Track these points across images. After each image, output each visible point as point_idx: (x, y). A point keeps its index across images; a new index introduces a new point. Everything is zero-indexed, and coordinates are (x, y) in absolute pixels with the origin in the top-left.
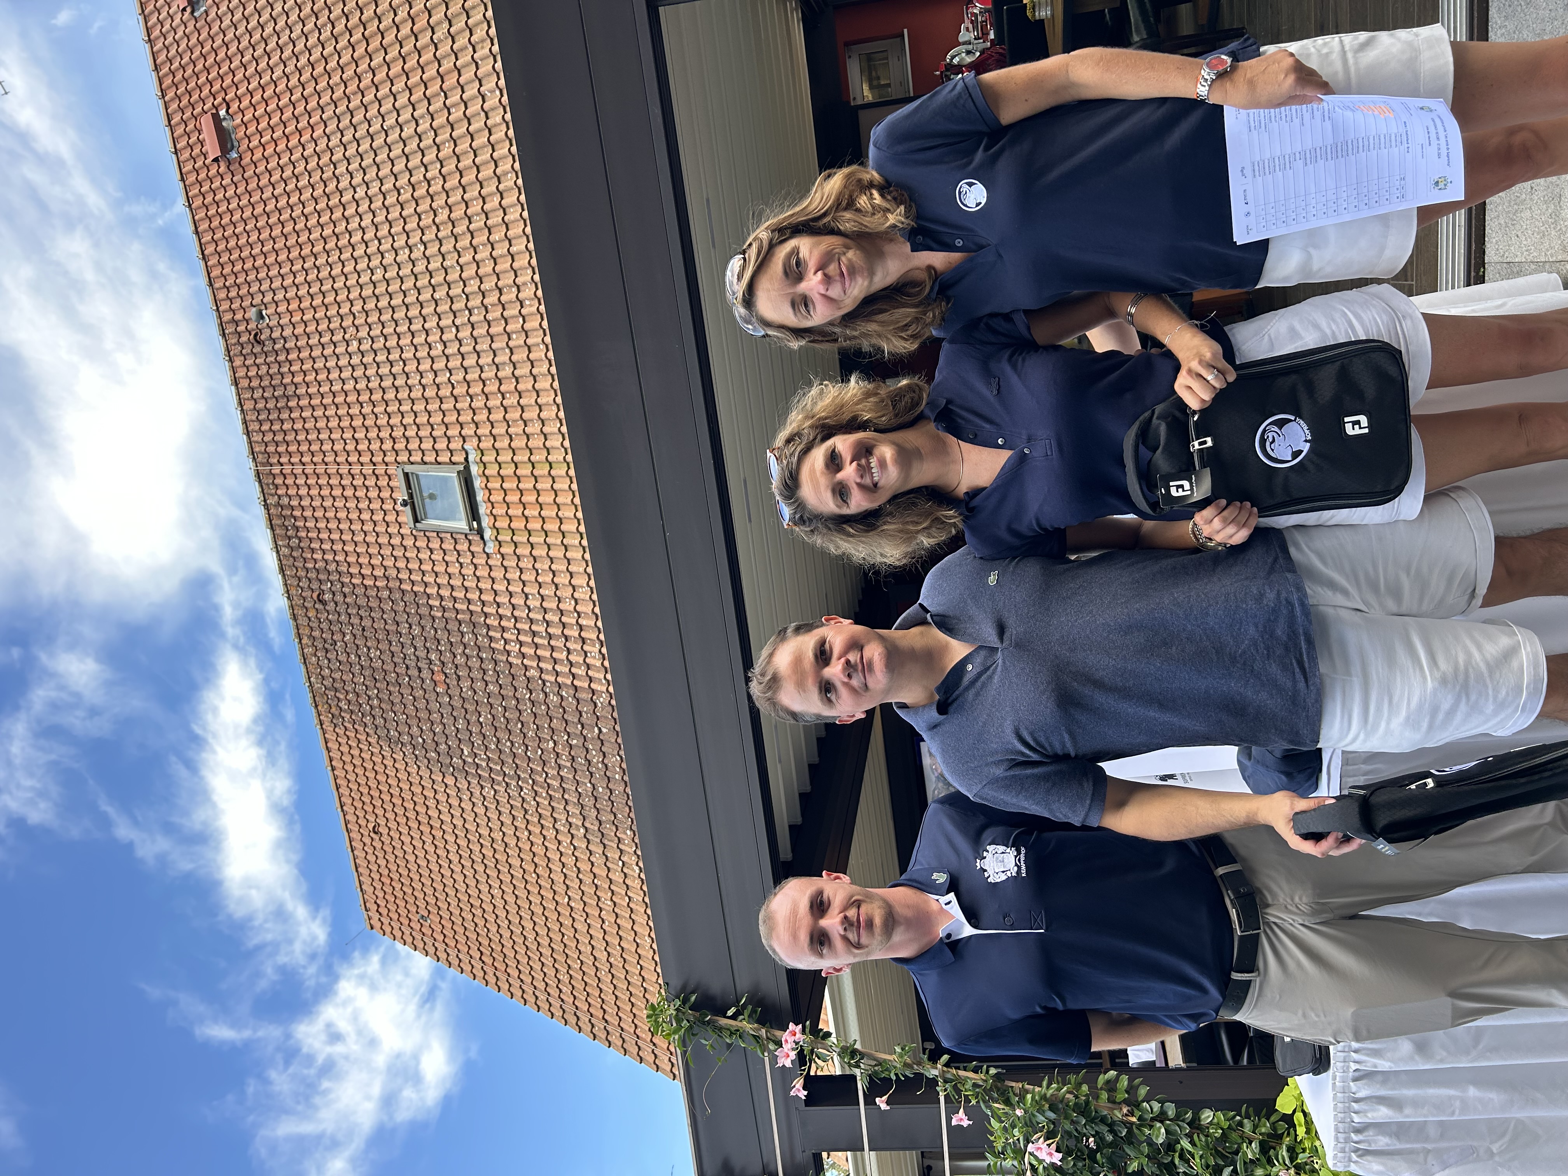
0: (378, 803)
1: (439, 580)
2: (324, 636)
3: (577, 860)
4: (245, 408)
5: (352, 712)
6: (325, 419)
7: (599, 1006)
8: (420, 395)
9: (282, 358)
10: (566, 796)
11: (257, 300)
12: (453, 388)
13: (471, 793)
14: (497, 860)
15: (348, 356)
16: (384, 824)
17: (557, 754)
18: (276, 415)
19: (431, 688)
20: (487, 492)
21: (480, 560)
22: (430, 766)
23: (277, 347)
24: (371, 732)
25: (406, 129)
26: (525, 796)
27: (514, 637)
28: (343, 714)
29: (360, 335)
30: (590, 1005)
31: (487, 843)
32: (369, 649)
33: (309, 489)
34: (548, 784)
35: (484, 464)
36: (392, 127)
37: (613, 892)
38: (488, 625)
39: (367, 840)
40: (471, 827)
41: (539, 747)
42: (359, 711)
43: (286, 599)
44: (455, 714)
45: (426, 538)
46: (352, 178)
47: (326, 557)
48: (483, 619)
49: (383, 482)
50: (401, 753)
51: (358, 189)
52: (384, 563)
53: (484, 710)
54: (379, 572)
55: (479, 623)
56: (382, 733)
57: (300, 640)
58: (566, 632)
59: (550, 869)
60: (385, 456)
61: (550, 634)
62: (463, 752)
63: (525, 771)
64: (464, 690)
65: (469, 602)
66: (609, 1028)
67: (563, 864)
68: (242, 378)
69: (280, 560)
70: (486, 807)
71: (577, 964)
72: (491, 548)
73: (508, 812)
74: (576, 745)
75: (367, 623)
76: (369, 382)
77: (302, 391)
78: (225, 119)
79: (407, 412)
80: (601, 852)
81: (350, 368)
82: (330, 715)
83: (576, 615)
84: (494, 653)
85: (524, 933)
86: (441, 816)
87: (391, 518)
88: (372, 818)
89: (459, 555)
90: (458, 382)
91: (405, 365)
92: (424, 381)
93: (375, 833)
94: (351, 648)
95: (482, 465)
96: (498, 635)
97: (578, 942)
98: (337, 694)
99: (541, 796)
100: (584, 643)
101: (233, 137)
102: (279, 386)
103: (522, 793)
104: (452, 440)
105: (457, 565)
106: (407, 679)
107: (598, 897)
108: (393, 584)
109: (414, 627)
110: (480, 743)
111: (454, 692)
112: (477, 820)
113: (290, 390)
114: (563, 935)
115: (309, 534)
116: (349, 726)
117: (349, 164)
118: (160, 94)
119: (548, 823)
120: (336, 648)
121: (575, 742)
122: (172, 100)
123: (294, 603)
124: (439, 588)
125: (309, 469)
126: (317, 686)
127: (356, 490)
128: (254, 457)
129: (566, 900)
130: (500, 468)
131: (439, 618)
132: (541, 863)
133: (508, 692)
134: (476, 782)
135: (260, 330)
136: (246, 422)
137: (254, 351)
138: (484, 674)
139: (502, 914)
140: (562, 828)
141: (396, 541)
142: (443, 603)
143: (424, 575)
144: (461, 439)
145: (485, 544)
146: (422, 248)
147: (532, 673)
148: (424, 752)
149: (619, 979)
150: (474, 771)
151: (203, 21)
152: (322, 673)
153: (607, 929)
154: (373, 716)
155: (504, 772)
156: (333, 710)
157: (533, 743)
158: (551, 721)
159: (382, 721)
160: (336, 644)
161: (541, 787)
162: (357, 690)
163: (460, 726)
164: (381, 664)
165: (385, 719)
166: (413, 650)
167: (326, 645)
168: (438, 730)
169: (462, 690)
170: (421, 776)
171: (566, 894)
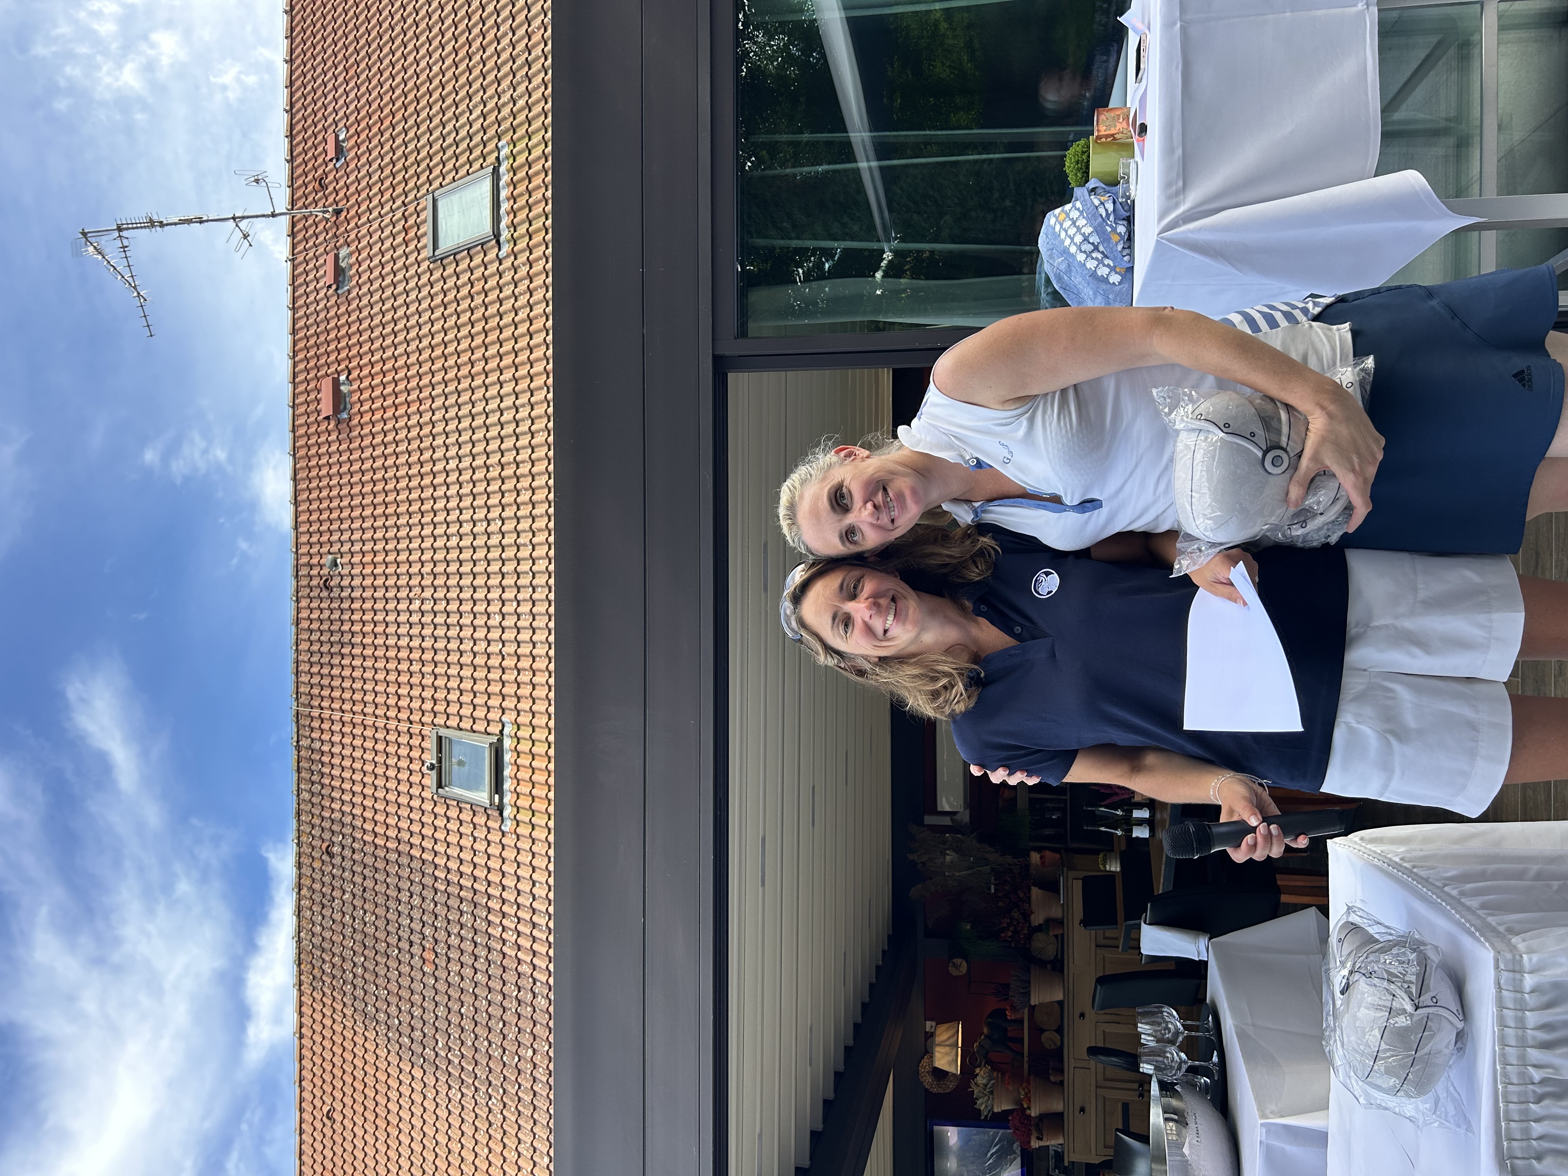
0: (339, 1085)
1: (449, 852)
2: (324, 890)
4: (300, 648)
6: (373, 671)
8: (469, 662)
9: (345, 605)
10: (536, 1116)
11: (335, 549)
12: (503, 659)
13: (437, 1092)
15: (408, 614)
16: (340, 1109)
17: (535, 1065)
18: (327, 660)
19: (419, 966)
20: (515, 768)
21: (495, 837)
22: (400, 1053)
23: (343, 594)
24: (349, 1003)
25: (505, 414)
26: (493, 1107)
27: (513, 926)
28: (324, 978)
29: (424, 595)
31: (442, 1153)
32: (365, 912)
33: (343, 737)
34: (519, 1098)
35: (518, 739)
36: (493, 411)
38: (489, 908)
39: (319, 1125)
40: (430, 1131)
41: (517, 1054)
42: (342, 978)
43: (295, 845)
44: (437, 999)
45: (445, 806)
46: (447, 450)
47: (344, 808)
48: (485, 900)
49: (415, 742)
50: (374, 1033)
51: (451, 461)
52: (399, 824)
53: (468, 999)
54: (392, 833)
55: (480, 905)
56: (359, 1005)
57: (300, 890)
60: (423, 715)
62: (437, 1044)
63: (497, 1078)
64: (452, 974)
65: (475, 879)
68: (304, 619)
69: (299, 804)
70: (449, 1111)
72: (508, 826)
73: (471, 1122)
75: (369, 884)
76: (423, 641)
77: (357, 640)
78: (344, 384)
79: (454, 676)
81: (408, 626)
82: (311, 977)
84: (489, 939)
86: (400, 1113)
87: (415, 779)
88: (328, 1100)
89: (475, 829)
90: (509, 655)
91: (461, 630)
92: (476, 649)
93: (328, 1118)
94: (348, 909)
95: (515, 740)
96: (498, 921)
98: (324, 955)
99: (509, 1110)
101: (347, 400)
102: (337, 632)
103: (490, 1103)
104: (491, 710)
105: (471, 839)
106: (397, 951)
108: (403, 848)
109: (415, 897)
110: (457, 1036)
111: (441, 974)
112: (437, 1124)
113: (346, 638)
115: (333, 783)
116: (328, 992)
117: (447, 438)
118: (291, 354)
119: (511, 1143)
120: (333, 905)
122: (301, 361)
123: (302, 850)
124: (448, 860)
125: (347, 717)
126: (303, 942)
127: (387, 745)
128: (297, 698)
130: (533, 745)
131: (441, 892)
133: (496, 985)
134: (445, 1080)
135: (331, 577)
136: (297, 662)
137: (321, 595)
138: (475, 960)
141: (416, 803)
142: (449, 877)
143: (436, 843)
144: (501, 711)
145: (502, 822)
146: (500, 523)
147: (525, 969)
148: (397, 1035)
150: (444, 1067)
151: (344, 299)
152: (313, 929)
154: (354, 986)
155: (476, 1075)
156: (316, 972)
157: (511, 1047)
158: (534, 1026)
159: (362, 993)
160: (334, 901)
161: (511, 1099)
162: (344, 954)
163: (440, 1014)
164: (373, 931)
165: (366, 992)
166: (408, 921)
167: (324, 901)
168: (416, 1013)
169: (449, 975)
170: (389, 1062)
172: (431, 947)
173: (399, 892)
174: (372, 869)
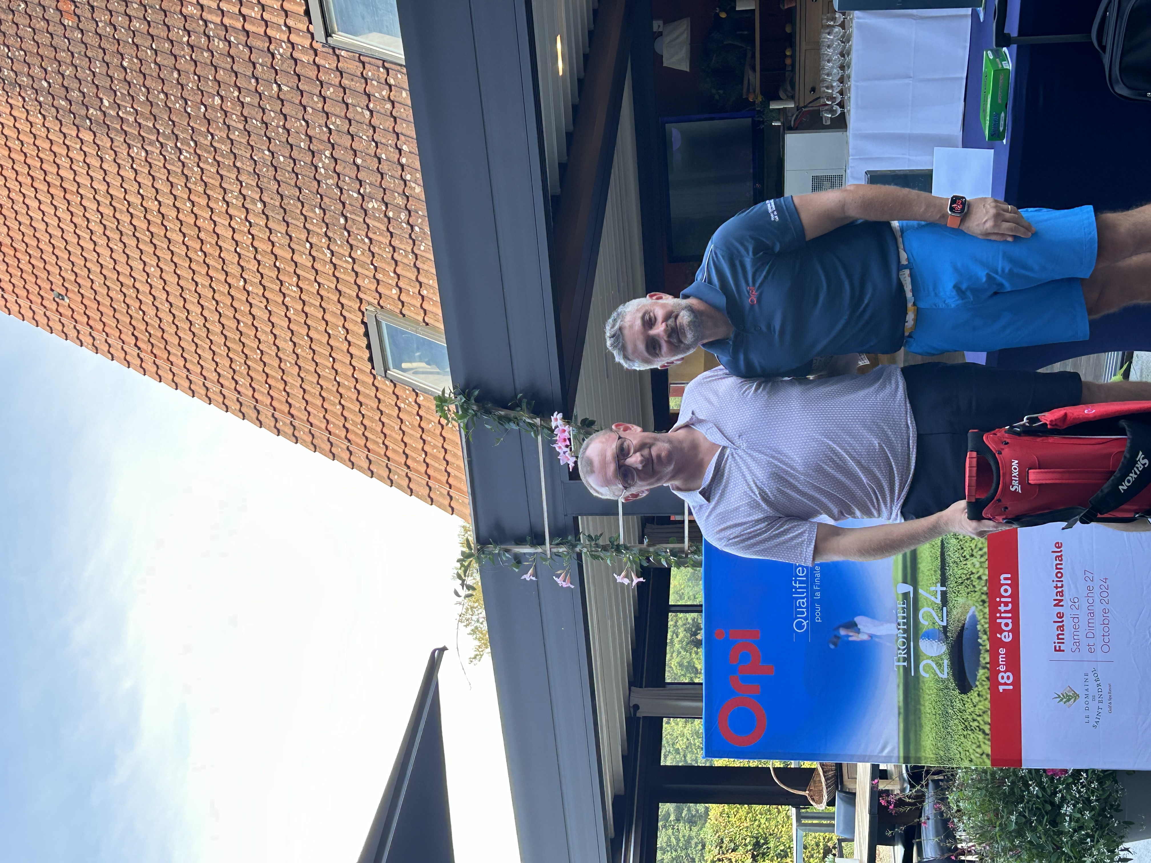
3: (253, 238)
7: (284, 400)
10: (238, 164)
13: (115, 152)
14: (152, 233)
17: (226, 112)
19: (57, 19)
22: (59, 117)
26: (186, 161)
30: (272, 398)
31: (138, 213)
34: (215, 148)
37: (298, 277)
40: (118, 194)
41: (202, 104)
44: (89, 54)
50: (20, 99)
53: (129, 51)
59: (220, 247)
62: (102, 102)
63: (184, 131)
64: (100, 24)
66: (296, 423)
67: (236, 242)
70: (136, 170)
71: (256, 354)
73: (165, 178)
74: (249, 104)
80: (284, 232)
85: (190, 317)
86: (77, 178)
97: (257, 330)
99: (206, 162)
103: (182, 157)
106: (23, 6)
107: (281, 282)
110: (126, 93)
111: (88, 26)
112: (124, 185)
114: (238, 322)
119: (216, 194)
121: (248, 99)
129: (242, 283)
132: (209, 240)
133: (159, 31)
134: (122, 140)
138: (127, 6)
139: (162, 295)
140: (234, 201)
148: (50, 98)
149: (307, 371)
150: (118, 127)
153: (293, 317)
155: (158, 130)
157: (194, 98)
158: (216, 72)
161: (206, 151)
163: (97, 70)
168: (68, 73)
169: (97, 26)
170: (48, 128)
171: (242, 277)
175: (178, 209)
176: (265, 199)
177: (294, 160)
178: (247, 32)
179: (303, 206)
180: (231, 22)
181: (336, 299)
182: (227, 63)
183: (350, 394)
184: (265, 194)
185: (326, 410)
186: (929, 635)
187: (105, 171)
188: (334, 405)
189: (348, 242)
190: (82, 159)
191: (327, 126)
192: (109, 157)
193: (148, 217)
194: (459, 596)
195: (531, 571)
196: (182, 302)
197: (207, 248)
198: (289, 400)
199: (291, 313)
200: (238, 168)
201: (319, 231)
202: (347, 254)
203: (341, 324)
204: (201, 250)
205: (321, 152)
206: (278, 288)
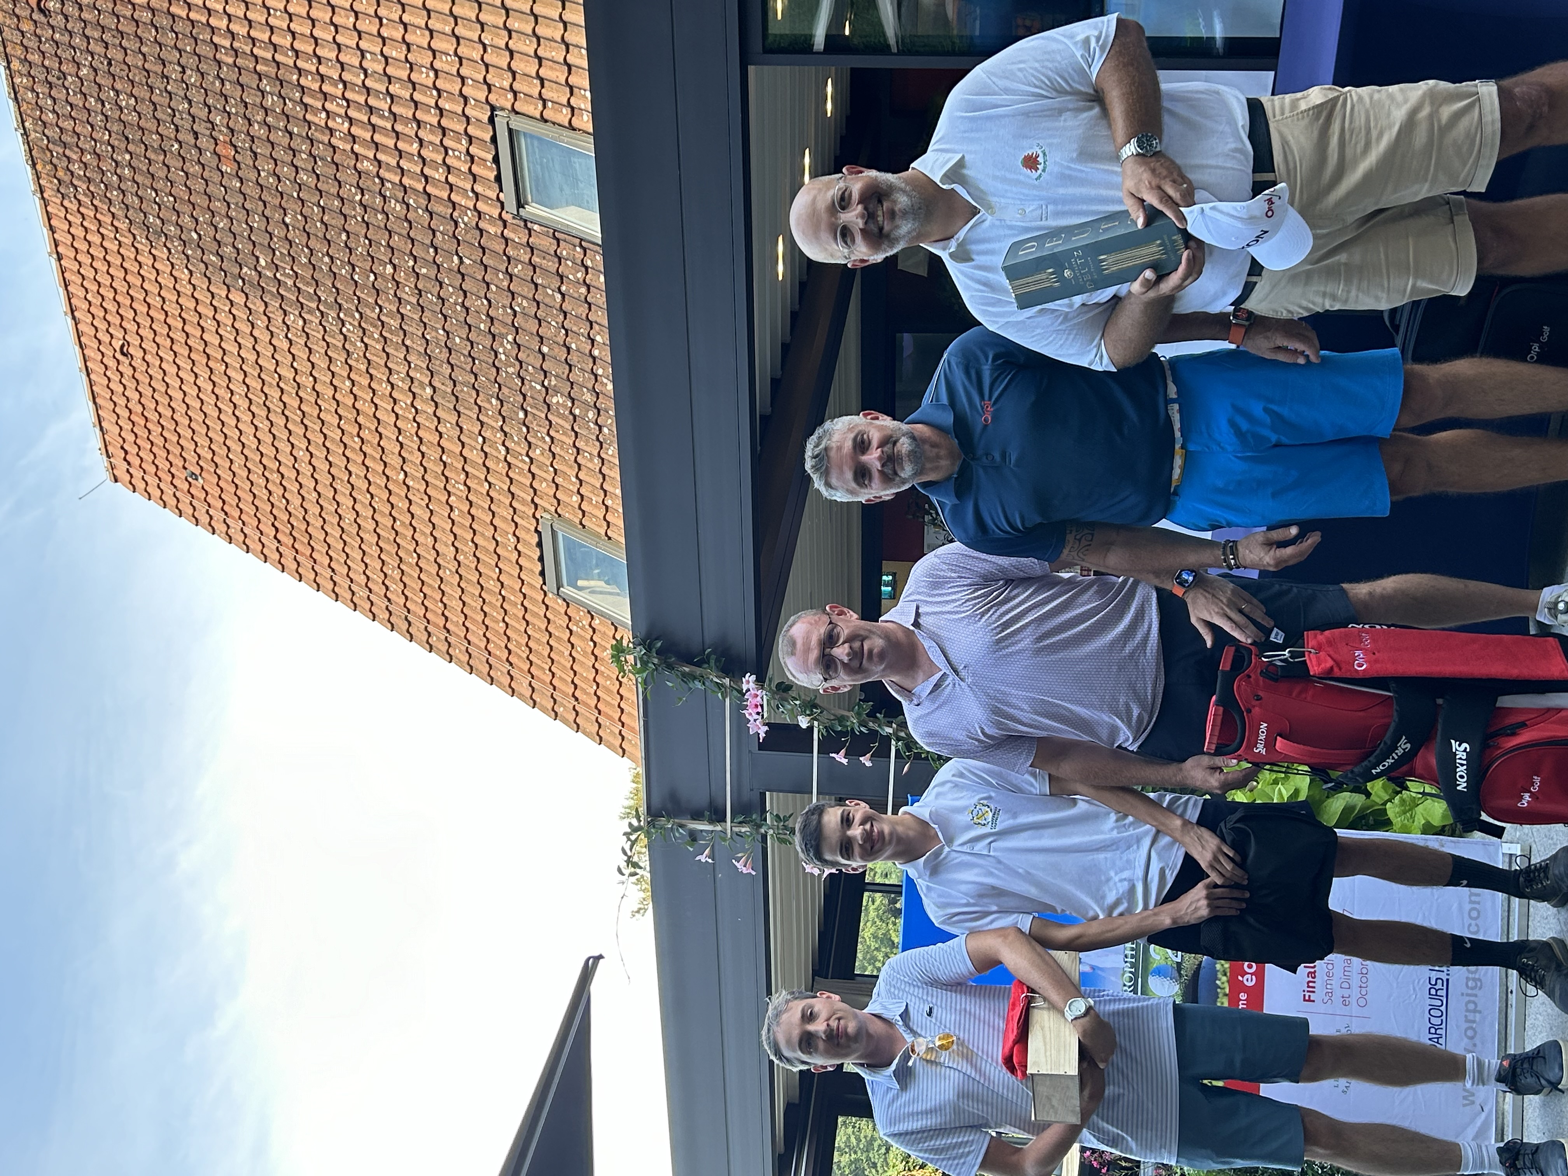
0: (128, 314)
2: (46, 63)
3: (419, 427)
5: (89, 180)
7: (440, 612)
10: (408, 342)
13: (269, 318)
14: (303, 413)
16: (137, 343)
17: (398, 283)
19: (214, 164)
22: (208, 274)
24: (120, 213)
26: (348, 334)
27: (342, 111)
28: (75, 182)
30: (426, 609)
31: (289, 388)
32: (117, 93)
34: (383, 322)
37: (467, 473)
38: (303, 88)
39: (112, 364)
40: (270, 365)
41: (372, 271)
42: (102, 181)
44: (248, 205)
48: (295, 77)
50: (165, 250)
53: (292, 207)
55: (289, 83)
56: (136, 217)
57: (9, 63)
58: (419, 115)
59: (380, 435)
61: (394, 115)
62: (258, 261)
63: (349, 300)
64: (262, 174)
65: (276, 48)
66: (452, 639)
67: (399, 430)
70: (291, 341)
71: (412, 557)
73: (323, 351)
74: (424, 275)
75: (115, 54)
80: (454, 422)
82: (56, 181)
83: (435, 93)
84: (310, 128)
85: (339, 511)
86: (223, 344)
88: (119, 334)
93: (123, 353)
94: (90, 89)
96: (318, 105)
97: (415, 531)
98: (68, 152)
99: (371, 337)
100: (444, 135)
103: (344, 330)
106: (176, 146)
107: (447, 478)
109: (189, 72)
110: (286, 252)
111: (249, 175)
112: (276, 356)
114: (395, 520)
116: (85, 200)
119: (380, 373)
120: (66, 84)
121: (424, 271)
124: (230, 21)
126: (33, 135)
129: (402, 476)
131: (227, 65)
132: (368, 424)
133: (329, 187)
134: (277, 305)
138: (294, 156)
139: (309, 484)
140: (400, 384)
142: (236, 45)
147: (365, 165)
148: (199, 252)
149: (469, 581)
150: (275, 290)
152: (43, 117)
153: (456, 519)
154: (123, 192)
155: (319, 298)
156: (60, 174)
157: (363, 264)
158: (390, 237)
159: (137, 201)
160: (65, 78)
161: (371, 324)
162: (97, 151)
163: (256, 225)
164: (136, 118)
165: (141, 198)
166: (186, 106)
167: (50, 78)
168: (221, 225)
169: (259, 175)
170: (194, 286)
171: (402, 469)
172: (228, 139)
173: (164, 66)
174: (115, 33)
175: (335, 388)
176: (436, 383)
177: (472, 343)
178: (429, 195)
179: (478, 395)
180: (411, 182)
181: (507, 502)
182: (404, 228)
183: (515, 611)
184: (435, 378)
185: (487, 627)
186: (1159, 972)
187: (255, 339)
188: (497, 622)
189: (526, 439)
190: (230, 323)
191: (511, 308)
192: (261, 323)
193: (301, 394)
194: (623, 874)
195: (707, 852)
196: (332, 493)
197: (365, 434)
198: (446, 613)
199: (455, 515)
200: (407, 347)
201: (494, 424)
202: (524, 452)
203: (512, 531)
204: (358, 436)
205: (503, 336)
206: (442, 485)
